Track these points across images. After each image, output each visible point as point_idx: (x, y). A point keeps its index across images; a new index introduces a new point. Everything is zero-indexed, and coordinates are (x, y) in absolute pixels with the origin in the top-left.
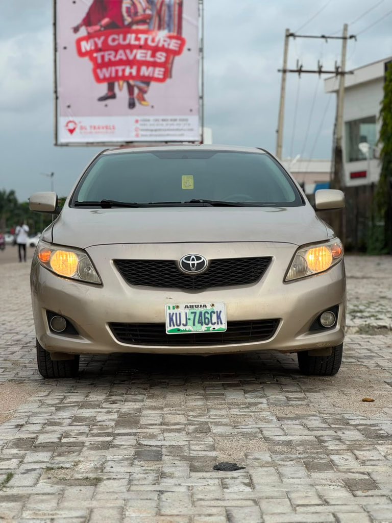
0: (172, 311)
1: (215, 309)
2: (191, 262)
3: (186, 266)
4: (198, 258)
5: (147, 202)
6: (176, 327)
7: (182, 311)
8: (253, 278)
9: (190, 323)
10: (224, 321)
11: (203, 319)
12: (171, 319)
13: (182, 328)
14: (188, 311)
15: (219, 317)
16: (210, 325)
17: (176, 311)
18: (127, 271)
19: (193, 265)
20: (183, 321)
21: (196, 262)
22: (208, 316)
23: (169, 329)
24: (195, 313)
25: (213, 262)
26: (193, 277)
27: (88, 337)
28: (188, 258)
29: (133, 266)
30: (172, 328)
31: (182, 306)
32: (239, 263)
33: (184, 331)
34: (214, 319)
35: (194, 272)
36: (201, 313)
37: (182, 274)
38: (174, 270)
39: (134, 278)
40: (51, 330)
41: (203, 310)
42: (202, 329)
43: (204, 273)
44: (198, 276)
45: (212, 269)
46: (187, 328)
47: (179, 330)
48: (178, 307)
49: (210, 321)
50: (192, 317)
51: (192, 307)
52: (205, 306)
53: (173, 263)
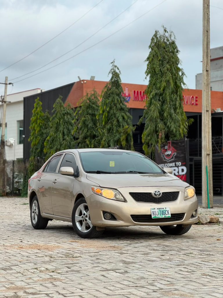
0: (153, 210)
1: (167, 209)
2: (157, 193)
3: (155, 194)
4: (159, 192)
5: (115, 172)
6: (155, 216)
7: (156, 210)
8: (175, 199)
9: (159, 214)
10: (170, 214)
11: (163, 213)
12: (153, 213)
13: (157, 216)
14: (158, 210)
15: (168, 212)
16: (166, 215)
17: (154, 210)
18: (134, 197)
19: (158, 194)
20: (157, 214)
21: (158, 193)
22: (165, 212)
23: (153, 216)
24: (161, 211)
25: (163, 193)
26: (157, 199)
27: (122, 220)
28: (156, 192)
29: (137, 195)
30: (154, 216)
31: (156, 209)
32: (170, 193)
33: (157, 217)
34: (167, 213)
35: (158, 196)
36: (162, 211)
37: (154, 197)
38: (151, 196)
39: (137, 199)
40: (105, 218)
41: (162, 210)
42: (163, 216)
43: (161, 197)
44: (159, 198)
45: (163, 196)
46: (159, 216)
47: (156, 217)
48: (155, 209)
49: (165, 214)
50: (160, 212)
51: (159, 209)
52: (163, 208)
53: (150, 193)
